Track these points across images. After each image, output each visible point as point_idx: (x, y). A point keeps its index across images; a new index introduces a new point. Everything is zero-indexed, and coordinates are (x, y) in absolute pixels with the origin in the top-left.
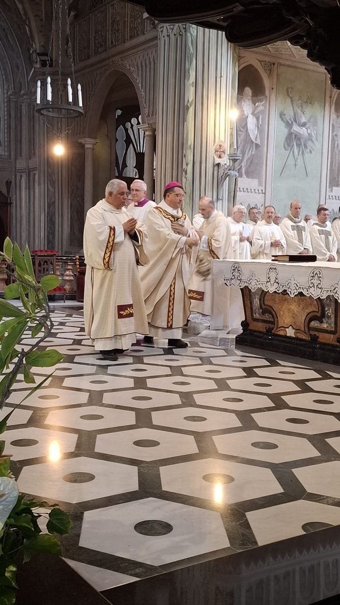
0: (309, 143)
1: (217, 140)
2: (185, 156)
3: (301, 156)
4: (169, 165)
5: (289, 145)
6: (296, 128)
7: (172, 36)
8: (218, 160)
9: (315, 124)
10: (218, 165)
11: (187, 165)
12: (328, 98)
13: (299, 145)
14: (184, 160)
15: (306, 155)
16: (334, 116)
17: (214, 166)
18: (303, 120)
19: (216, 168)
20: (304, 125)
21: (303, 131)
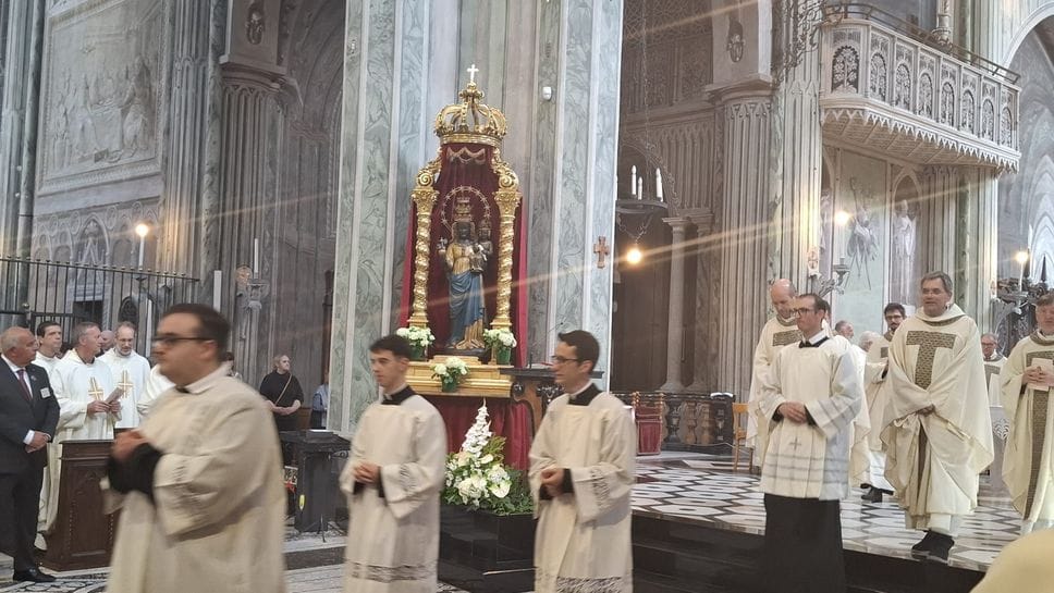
0: (872, 246)
1: (811, 247)
2: (771, 265)
3: (864, 265)
4: (748, 276)
5: (853, 250)
6: (859, 229)
7: (754, 118)
8: (812, 272)
9: (877, 223)
10: (813, 278)
11: (775, 275)
12: (888, 191)
13: (862, 250)
14: (769, 268)
15: (869, 262)
16: (894, 214)
17: (808, 278)
18: (866, 219)
19: (810, 281)
20: (865, 225)
21: (865, 232)
